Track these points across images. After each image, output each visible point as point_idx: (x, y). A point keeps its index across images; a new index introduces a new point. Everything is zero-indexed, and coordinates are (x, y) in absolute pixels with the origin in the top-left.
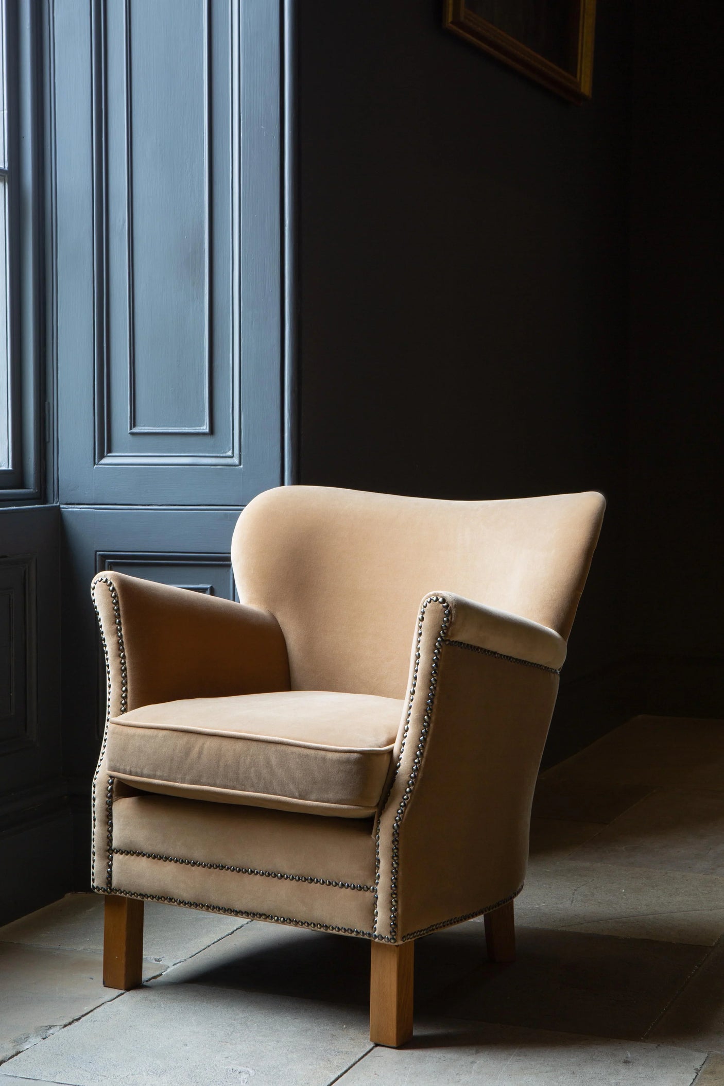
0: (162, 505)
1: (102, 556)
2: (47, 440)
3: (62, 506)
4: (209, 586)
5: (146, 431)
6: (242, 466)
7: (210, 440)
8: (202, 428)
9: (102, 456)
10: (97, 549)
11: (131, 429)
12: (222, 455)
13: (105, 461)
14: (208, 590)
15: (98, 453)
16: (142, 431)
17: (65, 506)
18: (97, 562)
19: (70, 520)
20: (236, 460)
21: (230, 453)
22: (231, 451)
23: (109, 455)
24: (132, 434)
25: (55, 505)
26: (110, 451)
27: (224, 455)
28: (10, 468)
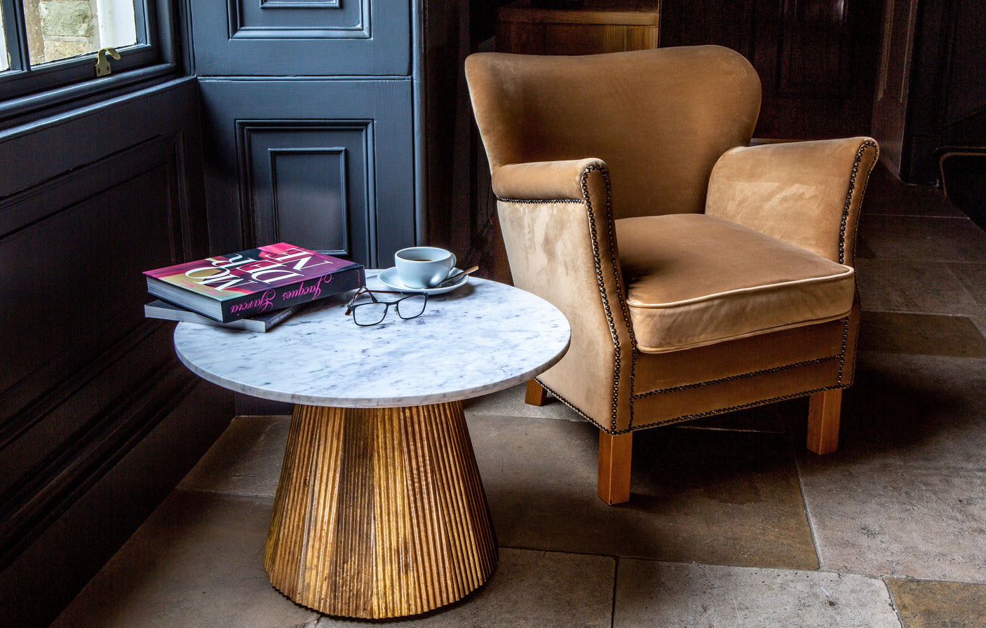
0: (297, 76)
1: (241, 124)
2: (181, 15)
3: (199, 78)
4: (343, 148)
5: (277, 5)
6: (372, 39)
7: (340, 14)
8: (331, 2)
9: (235, 30)
10: (236, 118)
11: (262, 4)
12: (352, 28)
13: (239, 34)
14: (343, 152)
15: (232, 27)
16: (274, 5)
17: (202, 78)
18: (237, 130)
19: (208, 91)
20: (366, 33)
21: (359, 26)
22: (360, 24)
23: (242, 28)
24: (263, 8)
25: (192, 77)
26: (242, 24)
27: (354, 28)
28: (149, 45)
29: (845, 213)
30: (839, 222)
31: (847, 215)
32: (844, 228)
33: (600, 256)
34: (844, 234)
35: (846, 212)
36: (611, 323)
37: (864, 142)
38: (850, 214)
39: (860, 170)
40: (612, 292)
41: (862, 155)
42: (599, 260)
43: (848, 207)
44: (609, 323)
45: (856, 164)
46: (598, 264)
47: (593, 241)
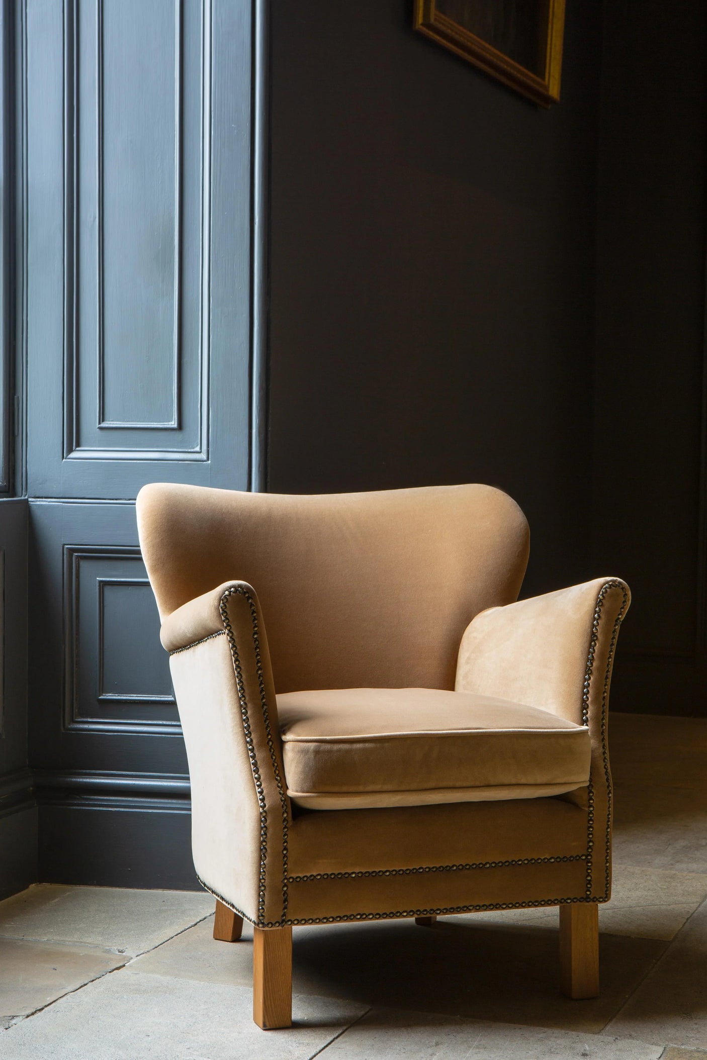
2: (16, 434)
5: (114, 425)
6: (209, 462)
7: (178, 436)
8: (169, 422)
9: (70, 451)
11: (100, 423)
12: (189, 450)
13: (74, 454)
15: (67, 447)
16: (111, 426)
20: (203, 456)
21: (198, 449)
22: (199, 445)
23: (77, 449)
24: (101, 429)
26: (78, 445)
27: (192, 450)
29: (588, 671)
30: (581, 683)
31: (591, 673)
32: (588, 691)
33: (247, 698)
34: (588, 698)
35: (589, 669)
36: (258, 781)
37: (607, 582)
38: (595, 672)
39: (602, 616)
40: (261, 744)
41: (603, 596)
42: (245, 703)
43: (592, 664)
44: (255, 781)
45: (597, 609)
46: (244, 709)
47: (237, 680)
